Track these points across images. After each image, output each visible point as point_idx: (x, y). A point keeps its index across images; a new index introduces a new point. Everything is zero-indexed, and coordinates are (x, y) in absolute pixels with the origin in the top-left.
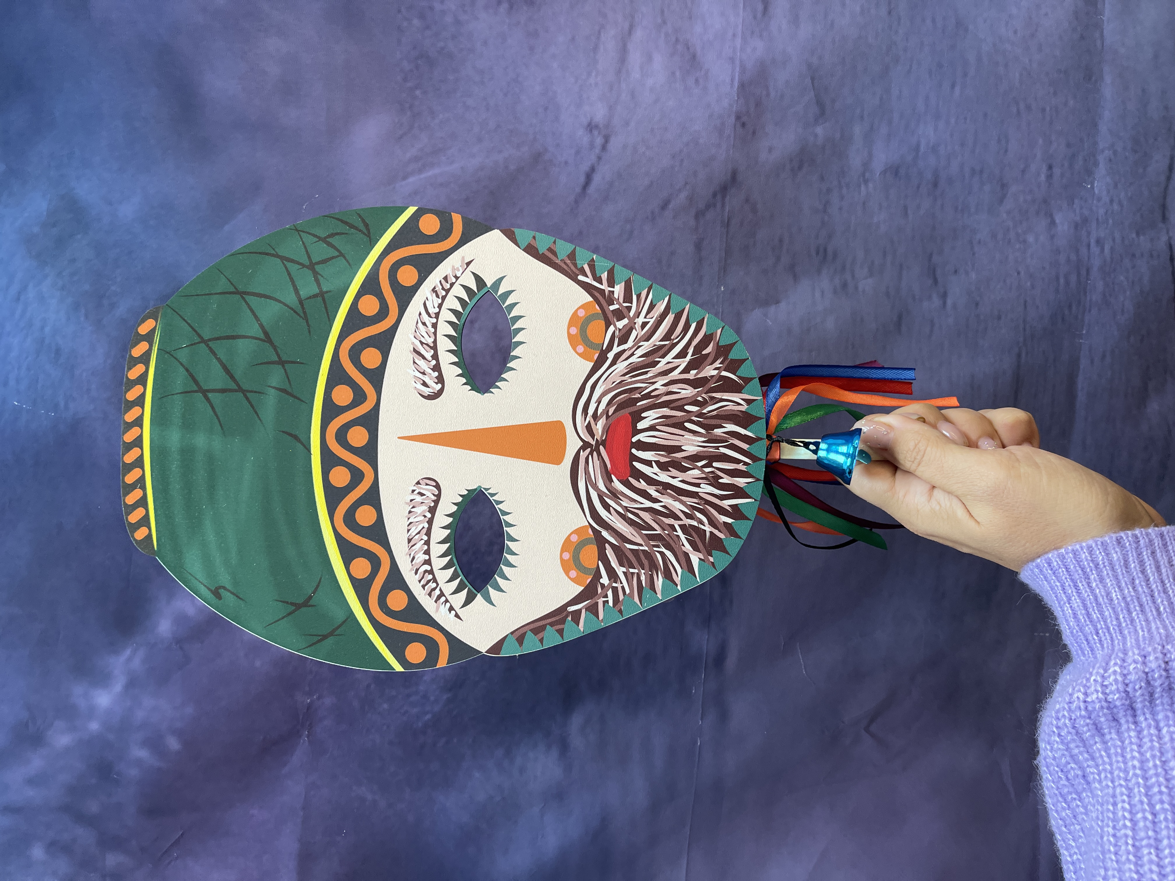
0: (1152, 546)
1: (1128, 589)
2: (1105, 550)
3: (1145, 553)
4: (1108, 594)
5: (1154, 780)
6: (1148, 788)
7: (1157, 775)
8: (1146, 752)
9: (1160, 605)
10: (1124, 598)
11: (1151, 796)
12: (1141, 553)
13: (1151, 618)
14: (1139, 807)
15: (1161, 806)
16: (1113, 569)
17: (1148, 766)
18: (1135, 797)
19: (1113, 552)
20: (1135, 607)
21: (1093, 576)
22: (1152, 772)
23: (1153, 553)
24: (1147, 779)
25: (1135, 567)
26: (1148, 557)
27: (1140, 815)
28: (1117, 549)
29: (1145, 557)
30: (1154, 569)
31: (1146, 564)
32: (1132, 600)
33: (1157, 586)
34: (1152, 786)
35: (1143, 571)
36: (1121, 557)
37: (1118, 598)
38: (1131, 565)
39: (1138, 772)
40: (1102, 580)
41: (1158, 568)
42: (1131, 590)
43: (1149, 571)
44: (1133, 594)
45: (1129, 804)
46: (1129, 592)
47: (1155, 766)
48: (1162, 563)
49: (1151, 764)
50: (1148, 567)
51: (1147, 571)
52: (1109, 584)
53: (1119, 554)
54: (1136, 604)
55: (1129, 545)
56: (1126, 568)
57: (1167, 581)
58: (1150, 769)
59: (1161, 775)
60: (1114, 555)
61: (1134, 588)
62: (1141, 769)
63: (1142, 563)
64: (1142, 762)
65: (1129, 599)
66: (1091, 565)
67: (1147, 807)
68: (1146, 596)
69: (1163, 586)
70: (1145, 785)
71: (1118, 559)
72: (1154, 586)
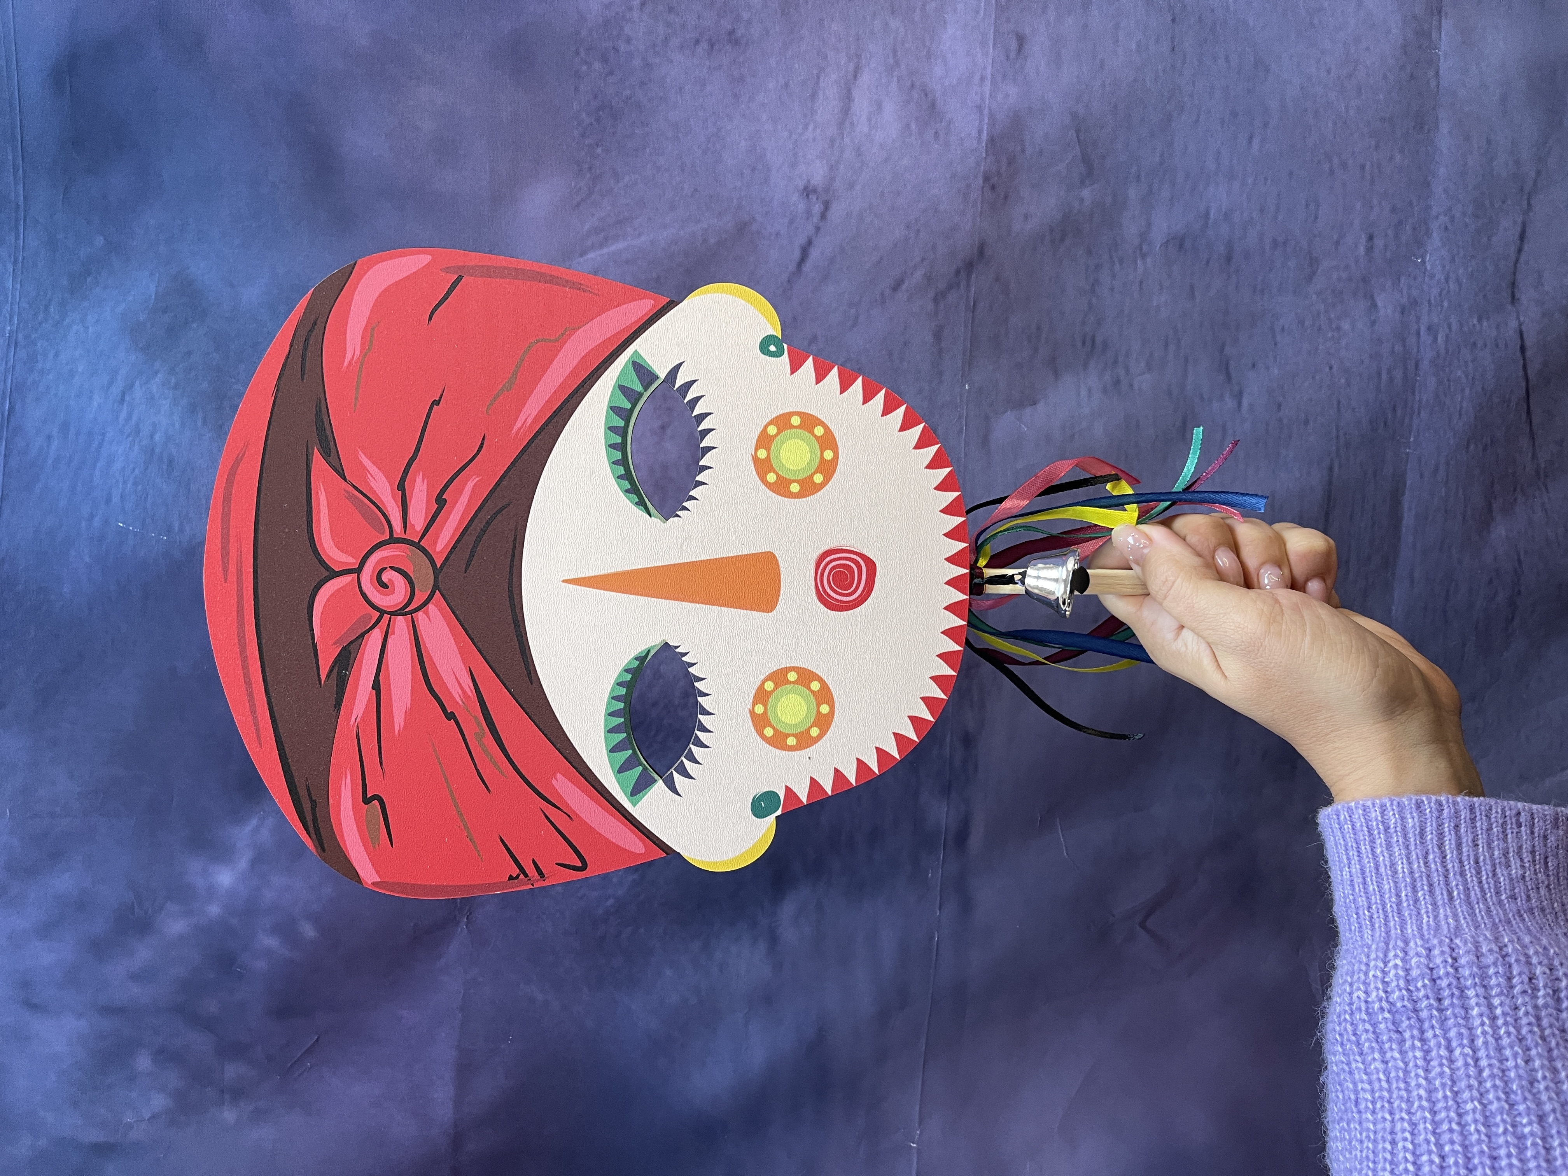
0: (1456, 818)
1: (1419, 862)
2: (1400, 812)
3: (1446, 825)
4: (1393, 865)
5: (1443, 1115)
6: (1436, 1124)
8: (1435, 1079)
9: (1454, 888)
10: (1411, 872)
11: (1439, 1134)
12: (1443, 824)
13: (1440, 903)
14: (1424, 1147)
16: (1405, 836)
17: (1437, 1098)
18: (1420, 1135)
19: (1409, 816)
20: (1422, 885)
21: (1380, 840)
22: (1441, 1105)
23: (1457, 827)
24: (1435, 1113)
25: (1432, 839)
26: (1450, 831)
27: (1425, 1158)
28: (1415, 815)
29: (1446, 830)
30: (1453, 846)
31: (1446, 839)
32: (1421, 877)
33: (1453, 866)
34: (1442, 1122)
35: (1441, 846)
36: (1417, 824)
37: (1404, 872)
38: (1427, 836)
39: (1425, 1104)
40: (1389, 846)
41: (1459, 846)
42: (1422, 864)
43: (1447, 847)
44: (1423, 870)
45: (1412, 1143)
46: (1419, 866)
47: (1445, 1097)
48: (1464, 840)
49: (1440, 1095)
50: (1447, 842)
51: (1445, 847)
52: (1397, 854)
53: (1416, 820)
54: (1425, 882)
55: (1430, 812)
56: (1421, 838)
57: (1466, 863)
59: (1452, 1109)
60: (1410, 821)
61: (1426, 863)
62: (1429, 1100)
63: (1441, 836)
64: (1430, 1092)
65: (1417, 875)
66: (1380, 827)
67: (1434, 1148)
68: (1439, 875)
69: (1461, 867)
70: (1433, 1120)
71: (1414, 826)
72: (1450, 866)
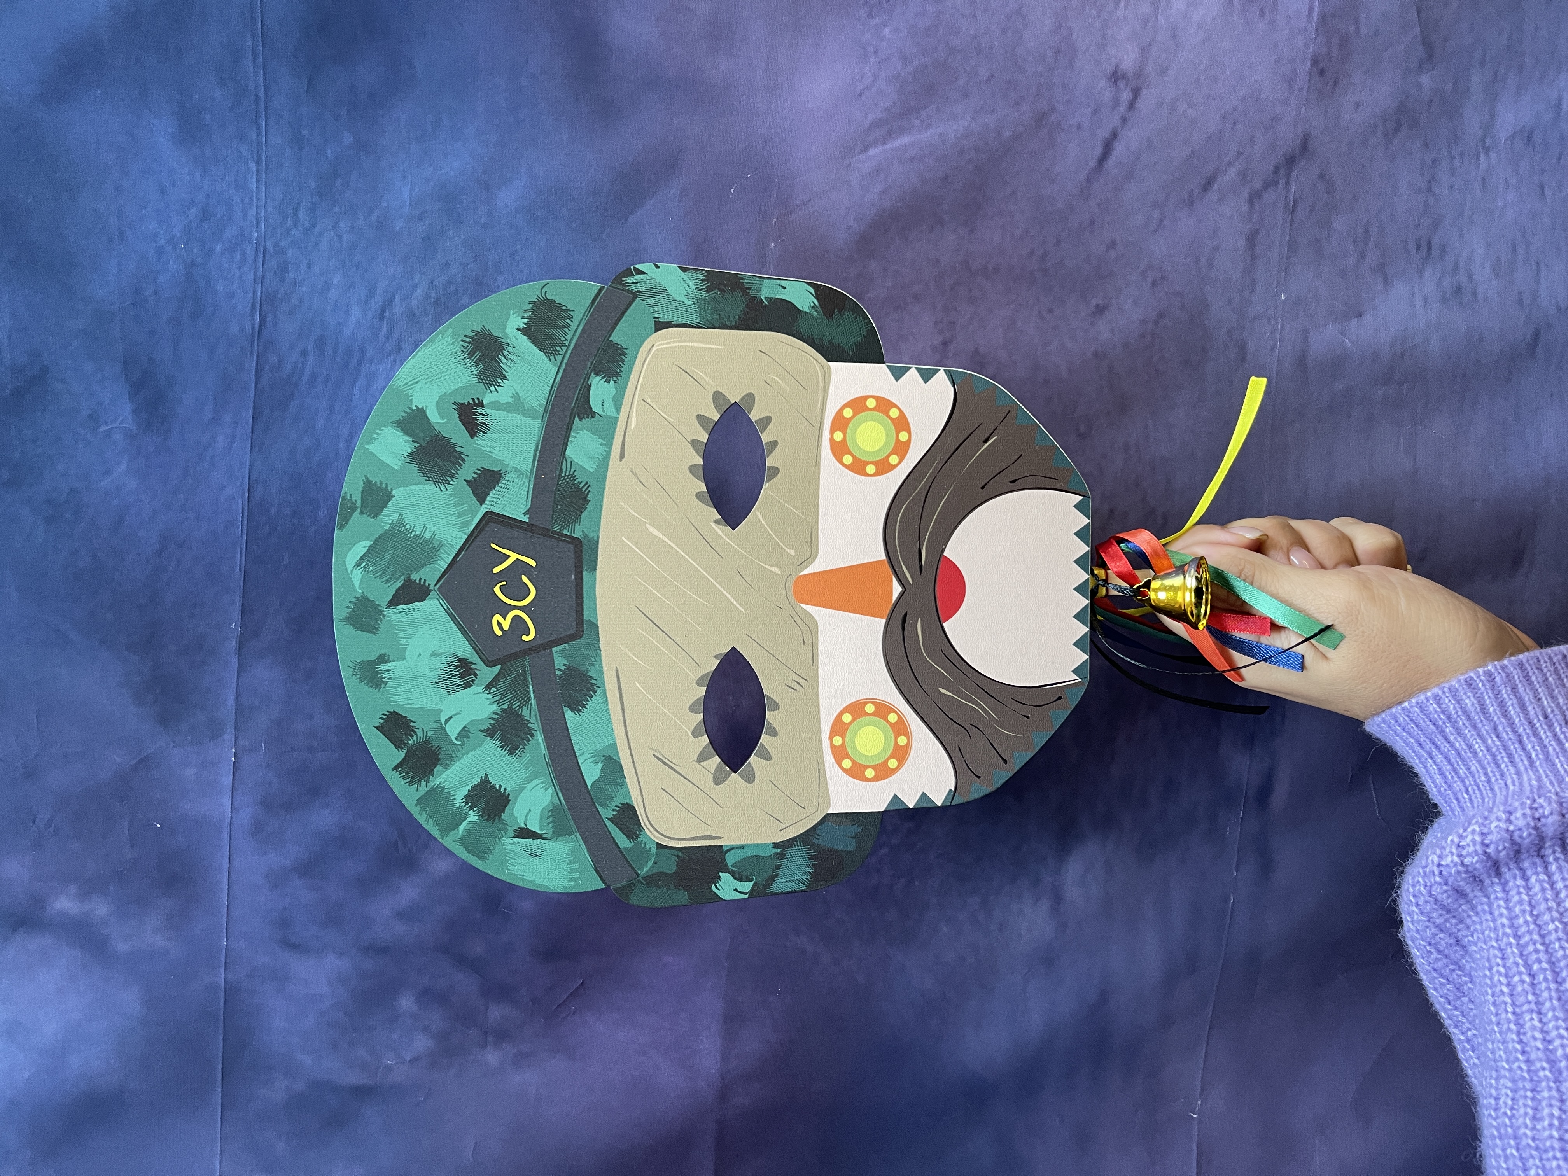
7: (1530, 932)
15: (1539, 966)
23: (1514, 689)
57: (1535, 721)
58: (1521, 926)
